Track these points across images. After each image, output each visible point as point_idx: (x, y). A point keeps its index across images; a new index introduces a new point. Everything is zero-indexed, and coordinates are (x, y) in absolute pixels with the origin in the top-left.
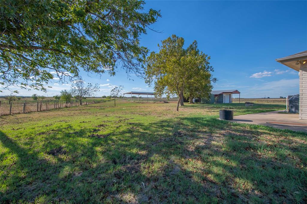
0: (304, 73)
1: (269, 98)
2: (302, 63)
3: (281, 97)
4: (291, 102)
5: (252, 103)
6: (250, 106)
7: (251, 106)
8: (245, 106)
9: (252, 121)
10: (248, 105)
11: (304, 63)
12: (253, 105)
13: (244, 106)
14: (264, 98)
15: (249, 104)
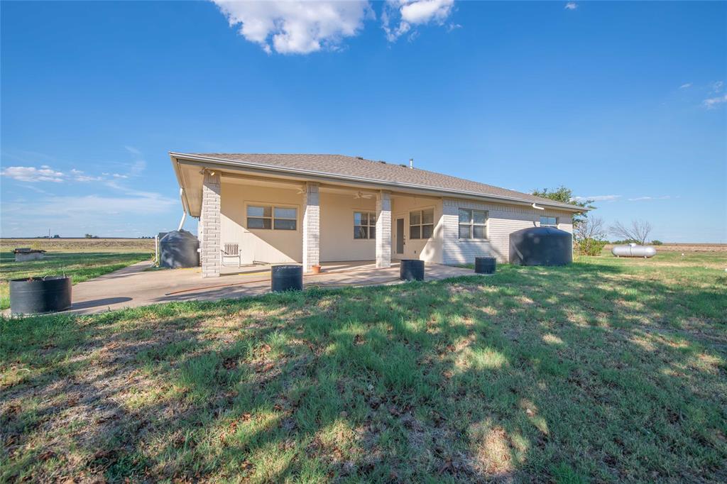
0: (210, 194)
1: (57, 237)
2: (209, 174)
3: (88, 235)
4: (164, 245)
5: (40, 252)
6: (33, 260)
7: (36, 259)
8: (14, 261)
9: (131, 299)
10: (25, 257)
11: (213, 174)
12: (41, 256)
13: (11, 261)
14: (45, 238)
15: (28, 253)
